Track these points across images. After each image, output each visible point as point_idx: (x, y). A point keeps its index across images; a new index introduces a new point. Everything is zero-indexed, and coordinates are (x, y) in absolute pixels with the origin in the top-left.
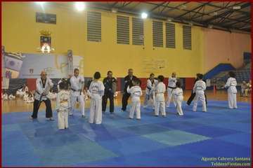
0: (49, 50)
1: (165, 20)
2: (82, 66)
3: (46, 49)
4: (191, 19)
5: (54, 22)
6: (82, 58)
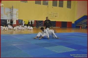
6: (17, 10)
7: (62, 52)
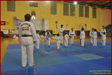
0: (34, 18)
1: (85, 5)
2: (48, 25)
3: (33, 18)
4: (97, 4)
5: (37, 6)
6: (48, 22)
7: (90, 59)
